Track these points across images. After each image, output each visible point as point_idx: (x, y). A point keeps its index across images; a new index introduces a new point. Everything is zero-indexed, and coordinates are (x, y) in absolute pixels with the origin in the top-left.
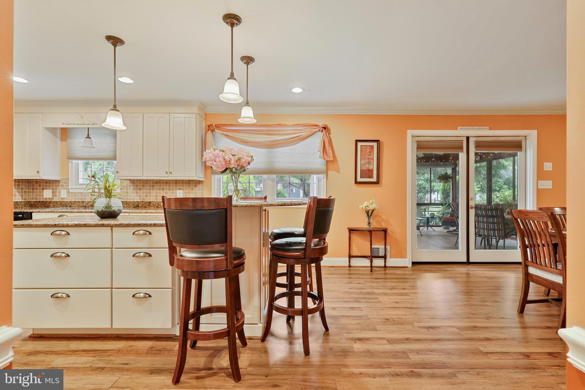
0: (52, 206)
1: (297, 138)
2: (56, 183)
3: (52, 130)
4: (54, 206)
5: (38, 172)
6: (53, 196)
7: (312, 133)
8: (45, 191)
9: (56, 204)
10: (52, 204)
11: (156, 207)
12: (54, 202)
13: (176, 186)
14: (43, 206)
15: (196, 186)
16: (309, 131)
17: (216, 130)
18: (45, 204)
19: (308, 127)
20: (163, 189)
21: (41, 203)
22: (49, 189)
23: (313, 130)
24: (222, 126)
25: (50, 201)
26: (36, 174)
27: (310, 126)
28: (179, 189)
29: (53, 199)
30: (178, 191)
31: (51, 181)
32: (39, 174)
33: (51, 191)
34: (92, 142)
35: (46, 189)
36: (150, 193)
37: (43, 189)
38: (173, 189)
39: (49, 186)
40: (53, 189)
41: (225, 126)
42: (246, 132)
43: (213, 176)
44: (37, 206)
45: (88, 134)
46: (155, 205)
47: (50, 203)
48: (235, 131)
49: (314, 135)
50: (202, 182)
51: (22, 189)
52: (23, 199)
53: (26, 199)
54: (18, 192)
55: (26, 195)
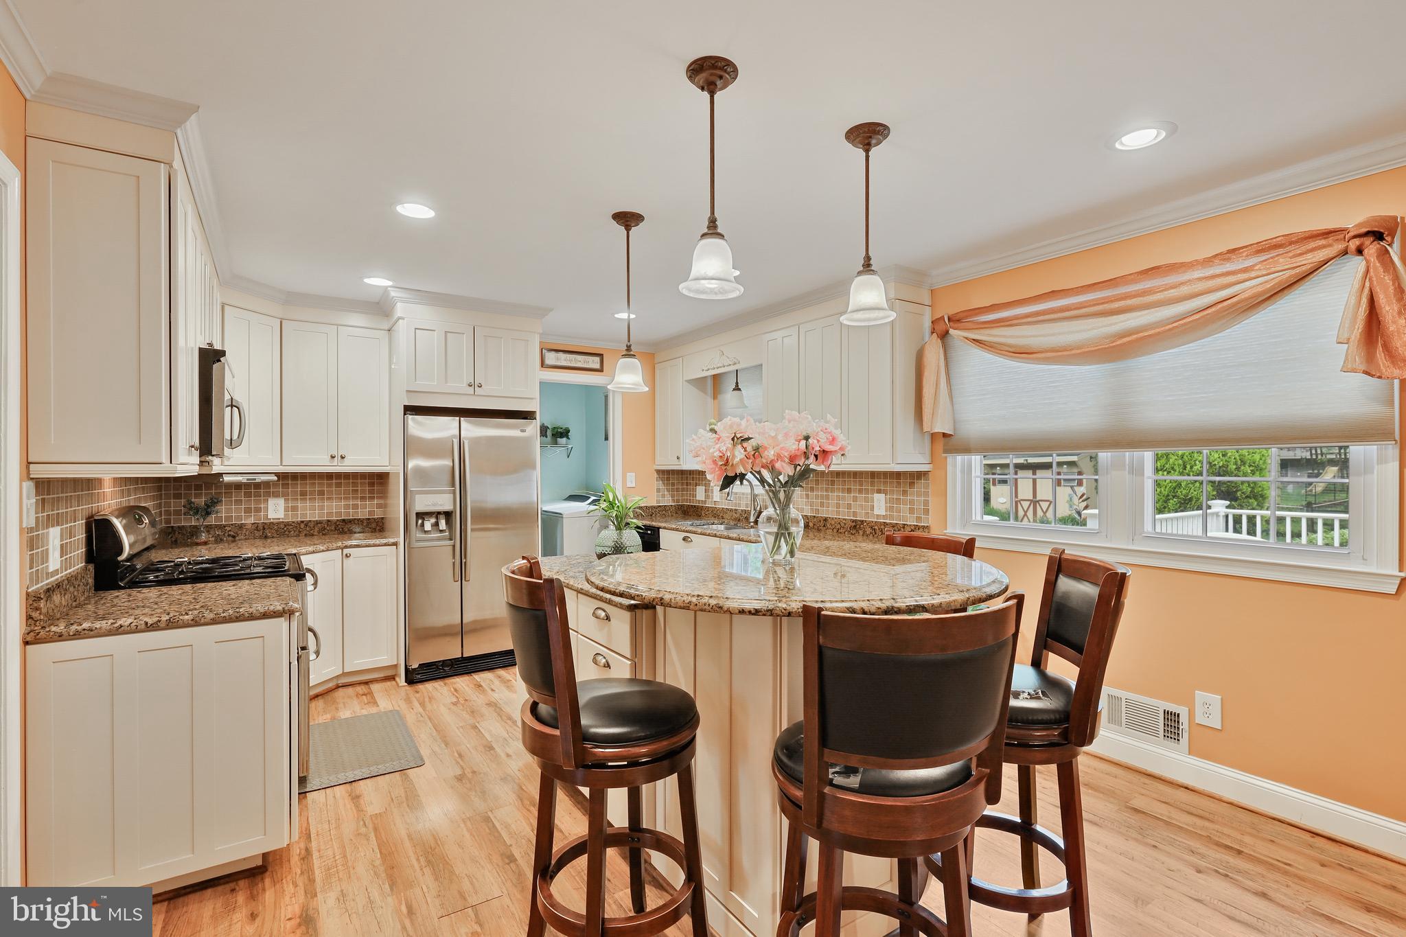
0: (704, 515)
1: (1221, 305)
3: (699, 383)
4: (706, 515)
5: (678, 457)
6: (706, 497)
7: (1297, 270)
8: (696, 489)
9: (709, 512)
11: (835, 530)
12: (707, 508)
13: (872, 484)
15: (912, 484)
16: (1285, 266)
17: (952, 331)
19: (1281, 251)
20: (849, 491)
22: (700, 486)
23: (1309, 256)
24: (967, 317)
25: (703, 506)
26: (676, 462)
27: (1291, 243)
28: (879, 491)
29: (706, 502)
30: (876, 496)
32: (681, 461)
33: (703, 488)
34: (741, 398)
35: (697, 486)
36: (827, 497)
37: (694, 486)
38: (867, 491)
39: (702, 480)
40: (705, 485)
41: (976, 315)
42: (1029, 320)
43: (950, 458)
45: (737, 383)
46: (834, 527)
47: (702, 510)
48: (1002, 324)
49: (1315, 278)
50: (925, 473)
51: (673, 484)
52: (673, 501)
53: (678, 501)
54: (668, 490)
55: (678, 495)
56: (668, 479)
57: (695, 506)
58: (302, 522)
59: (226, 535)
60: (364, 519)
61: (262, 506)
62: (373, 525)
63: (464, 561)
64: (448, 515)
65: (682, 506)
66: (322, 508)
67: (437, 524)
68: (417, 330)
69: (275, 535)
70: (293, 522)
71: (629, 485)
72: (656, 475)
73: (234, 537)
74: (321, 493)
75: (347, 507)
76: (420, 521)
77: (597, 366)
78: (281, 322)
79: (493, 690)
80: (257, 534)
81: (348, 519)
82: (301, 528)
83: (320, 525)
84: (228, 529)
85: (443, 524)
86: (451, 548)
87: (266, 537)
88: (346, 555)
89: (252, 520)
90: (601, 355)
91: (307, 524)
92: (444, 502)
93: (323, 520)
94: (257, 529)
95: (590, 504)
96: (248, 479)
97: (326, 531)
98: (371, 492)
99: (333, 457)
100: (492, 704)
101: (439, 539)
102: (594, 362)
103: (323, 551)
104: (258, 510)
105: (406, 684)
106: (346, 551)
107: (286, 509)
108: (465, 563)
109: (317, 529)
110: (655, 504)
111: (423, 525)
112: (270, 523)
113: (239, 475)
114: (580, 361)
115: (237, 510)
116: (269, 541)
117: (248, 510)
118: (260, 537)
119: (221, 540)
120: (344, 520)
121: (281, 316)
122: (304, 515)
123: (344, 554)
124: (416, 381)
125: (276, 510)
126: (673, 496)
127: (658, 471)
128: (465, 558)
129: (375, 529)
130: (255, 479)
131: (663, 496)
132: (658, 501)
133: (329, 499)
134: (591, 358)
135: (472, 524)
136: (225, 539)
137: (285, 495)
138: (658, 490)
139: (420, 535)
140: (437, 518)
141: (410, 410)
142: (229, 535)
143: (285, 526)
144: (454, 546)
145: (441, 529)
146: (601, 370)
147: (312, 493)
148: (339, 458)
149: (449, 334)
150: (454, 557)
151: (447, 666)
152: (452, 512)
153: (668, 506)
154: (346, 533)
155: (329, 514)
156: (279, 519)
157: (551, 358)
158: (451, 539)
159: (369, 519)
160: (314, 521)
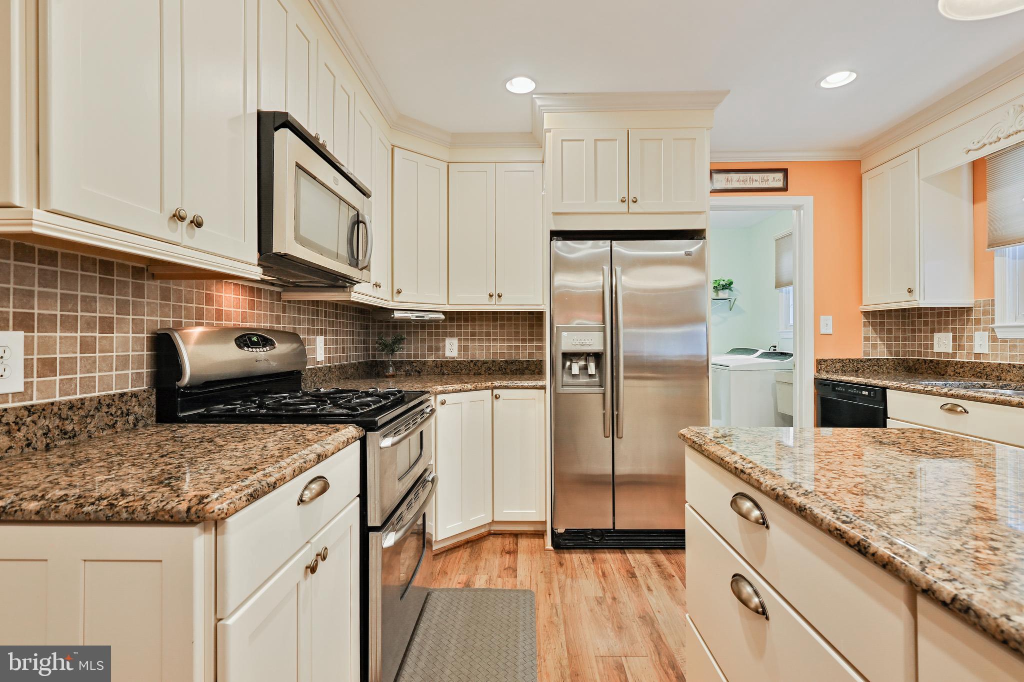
0: (952, 374)
2: (962, 315)
4: (956, 374)
5: (910, 291)
6: (954, 348)
8: (937, 335)
9: (962, 370)
10: (953, 368)
12: (956, 364)
14: (933, 373)
18: (936, 368)
21: (929, 363)
22: (947, 331)
25: (948, 361)
26: (907, 296)
29: (954, 355)
31: (950, 310)
32: (913, 296)
33: (951, 334)
35: (940, 331)
37: (933, 331)
39: (947, 324)
40: (954, 330)
44: (920, 371)
47: (946, 366)
51: (889, 331)
52: (891, 353)
53: (897, 353)
54: (882, 339)
55: (897, 346)
56: (882, 324)
57: (931, 361)
58: (472, 361)
59: (414, 370)
60: (524, 361)
61: (441, 345)
62: (533, 367)
63: (616, 413)
64: (598, 357)
65: (904, 360)
66: (488, 349)
67: (585, 368)
68: (564, 142)
69: (451, 373)
70: (465, 361)
71: (823, 331)
72: (863, 319)
73: (419, 372)
74: (488, 334)
75: (509, 348)
76: (568, 363)
77: (780, 184)
78: (448, 166)
79: (649, 589)
80: (437, 370)
81: (510, 360)
82: (470, 367)
83: (486, 365)
84: (415, 364)
85: (592, 368)
86: (601, 396)
87: (443, 374)
88: (496, 396)
89: (433, 358)
90: (785, 171)
91: (475, 363)
92: (594, 342)
93: (489, 361)
94: (436, 366)
95: (758, 357)
96: (417, 317)
97: (491, 371)
98: (531, 334)
99: (491, 296)
100: (647, 620)
101: (588, 385)
102: (776, 180)
103: (471, 390)
104: (438, 349)
105: (552, 548)
106: (496, 392)
107: (460, 349)
108: (617, 415)
109: (483, 369)
110: (861, 356)
111: (570, 368)
112: (447, 361)
113: (409, 312)
114: (757, 181)
115: (423, 348)
116: (446, 377)
117: (430, 349)
118: (439, 374)
119: (410, 375)
120: (506, 361)
121: (448, 161)
122: (474, 355)
123: (494, 395)
124: (562, 201)
125: (452, 349)
126: (889, 347)
127: (866, 314)
128: (617, 409)
129: (534, 371)
130: (424, 317)
131: (874, 346)
132: (866, 353)
133: (494, 340)
134: (771, 176)
135: (625, 371)
136: (413, 374)
137: (458, 335)
138: (867, 339)
139: (567, 379)
140: (586, 360)
141: (556, 235)
142: (416, 371)
143: (458, 364)
144: (604, 394)
145: (590, 373)
146: (785, 189)
147: (480, 334)
148: (497, 297)
149: (599, 143)
150: (604, 408)
151: (597, 536)
152: (602, 353)
153: (883, 360)
154: (508, 374)
155: (495, 354)
156: (454, 357)
157: (721, 181)
158: (601, 386)
159: (528, 361)
160: (481, 361)
